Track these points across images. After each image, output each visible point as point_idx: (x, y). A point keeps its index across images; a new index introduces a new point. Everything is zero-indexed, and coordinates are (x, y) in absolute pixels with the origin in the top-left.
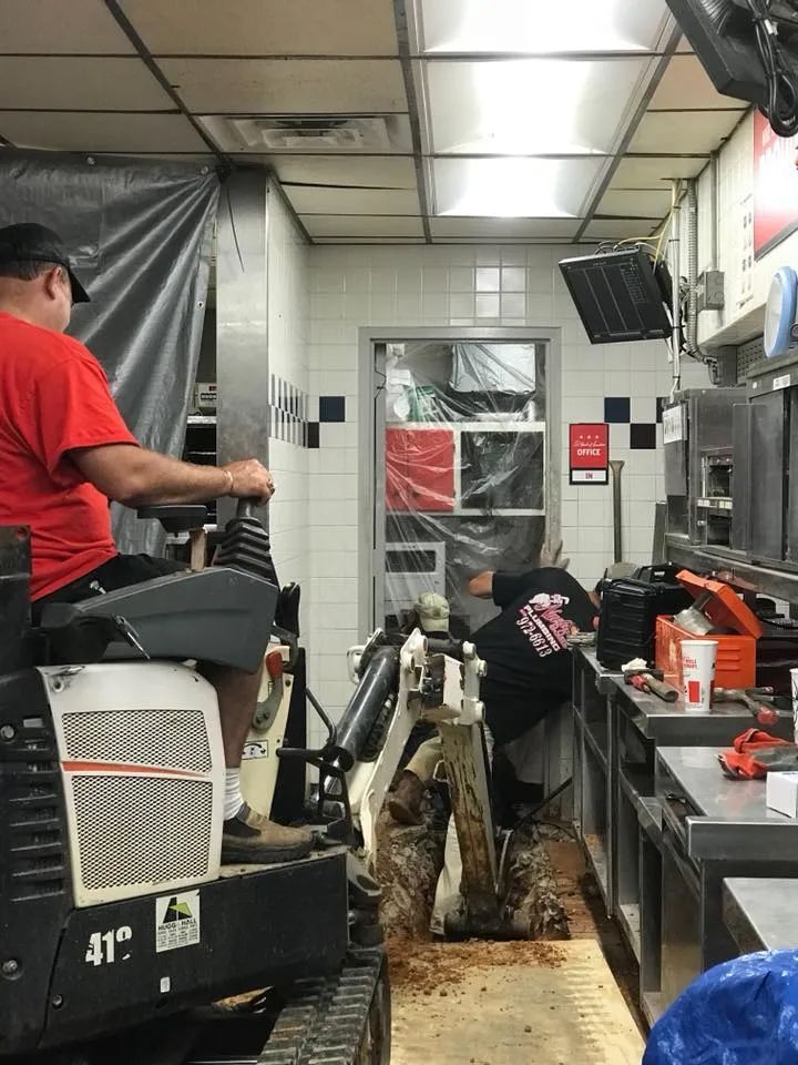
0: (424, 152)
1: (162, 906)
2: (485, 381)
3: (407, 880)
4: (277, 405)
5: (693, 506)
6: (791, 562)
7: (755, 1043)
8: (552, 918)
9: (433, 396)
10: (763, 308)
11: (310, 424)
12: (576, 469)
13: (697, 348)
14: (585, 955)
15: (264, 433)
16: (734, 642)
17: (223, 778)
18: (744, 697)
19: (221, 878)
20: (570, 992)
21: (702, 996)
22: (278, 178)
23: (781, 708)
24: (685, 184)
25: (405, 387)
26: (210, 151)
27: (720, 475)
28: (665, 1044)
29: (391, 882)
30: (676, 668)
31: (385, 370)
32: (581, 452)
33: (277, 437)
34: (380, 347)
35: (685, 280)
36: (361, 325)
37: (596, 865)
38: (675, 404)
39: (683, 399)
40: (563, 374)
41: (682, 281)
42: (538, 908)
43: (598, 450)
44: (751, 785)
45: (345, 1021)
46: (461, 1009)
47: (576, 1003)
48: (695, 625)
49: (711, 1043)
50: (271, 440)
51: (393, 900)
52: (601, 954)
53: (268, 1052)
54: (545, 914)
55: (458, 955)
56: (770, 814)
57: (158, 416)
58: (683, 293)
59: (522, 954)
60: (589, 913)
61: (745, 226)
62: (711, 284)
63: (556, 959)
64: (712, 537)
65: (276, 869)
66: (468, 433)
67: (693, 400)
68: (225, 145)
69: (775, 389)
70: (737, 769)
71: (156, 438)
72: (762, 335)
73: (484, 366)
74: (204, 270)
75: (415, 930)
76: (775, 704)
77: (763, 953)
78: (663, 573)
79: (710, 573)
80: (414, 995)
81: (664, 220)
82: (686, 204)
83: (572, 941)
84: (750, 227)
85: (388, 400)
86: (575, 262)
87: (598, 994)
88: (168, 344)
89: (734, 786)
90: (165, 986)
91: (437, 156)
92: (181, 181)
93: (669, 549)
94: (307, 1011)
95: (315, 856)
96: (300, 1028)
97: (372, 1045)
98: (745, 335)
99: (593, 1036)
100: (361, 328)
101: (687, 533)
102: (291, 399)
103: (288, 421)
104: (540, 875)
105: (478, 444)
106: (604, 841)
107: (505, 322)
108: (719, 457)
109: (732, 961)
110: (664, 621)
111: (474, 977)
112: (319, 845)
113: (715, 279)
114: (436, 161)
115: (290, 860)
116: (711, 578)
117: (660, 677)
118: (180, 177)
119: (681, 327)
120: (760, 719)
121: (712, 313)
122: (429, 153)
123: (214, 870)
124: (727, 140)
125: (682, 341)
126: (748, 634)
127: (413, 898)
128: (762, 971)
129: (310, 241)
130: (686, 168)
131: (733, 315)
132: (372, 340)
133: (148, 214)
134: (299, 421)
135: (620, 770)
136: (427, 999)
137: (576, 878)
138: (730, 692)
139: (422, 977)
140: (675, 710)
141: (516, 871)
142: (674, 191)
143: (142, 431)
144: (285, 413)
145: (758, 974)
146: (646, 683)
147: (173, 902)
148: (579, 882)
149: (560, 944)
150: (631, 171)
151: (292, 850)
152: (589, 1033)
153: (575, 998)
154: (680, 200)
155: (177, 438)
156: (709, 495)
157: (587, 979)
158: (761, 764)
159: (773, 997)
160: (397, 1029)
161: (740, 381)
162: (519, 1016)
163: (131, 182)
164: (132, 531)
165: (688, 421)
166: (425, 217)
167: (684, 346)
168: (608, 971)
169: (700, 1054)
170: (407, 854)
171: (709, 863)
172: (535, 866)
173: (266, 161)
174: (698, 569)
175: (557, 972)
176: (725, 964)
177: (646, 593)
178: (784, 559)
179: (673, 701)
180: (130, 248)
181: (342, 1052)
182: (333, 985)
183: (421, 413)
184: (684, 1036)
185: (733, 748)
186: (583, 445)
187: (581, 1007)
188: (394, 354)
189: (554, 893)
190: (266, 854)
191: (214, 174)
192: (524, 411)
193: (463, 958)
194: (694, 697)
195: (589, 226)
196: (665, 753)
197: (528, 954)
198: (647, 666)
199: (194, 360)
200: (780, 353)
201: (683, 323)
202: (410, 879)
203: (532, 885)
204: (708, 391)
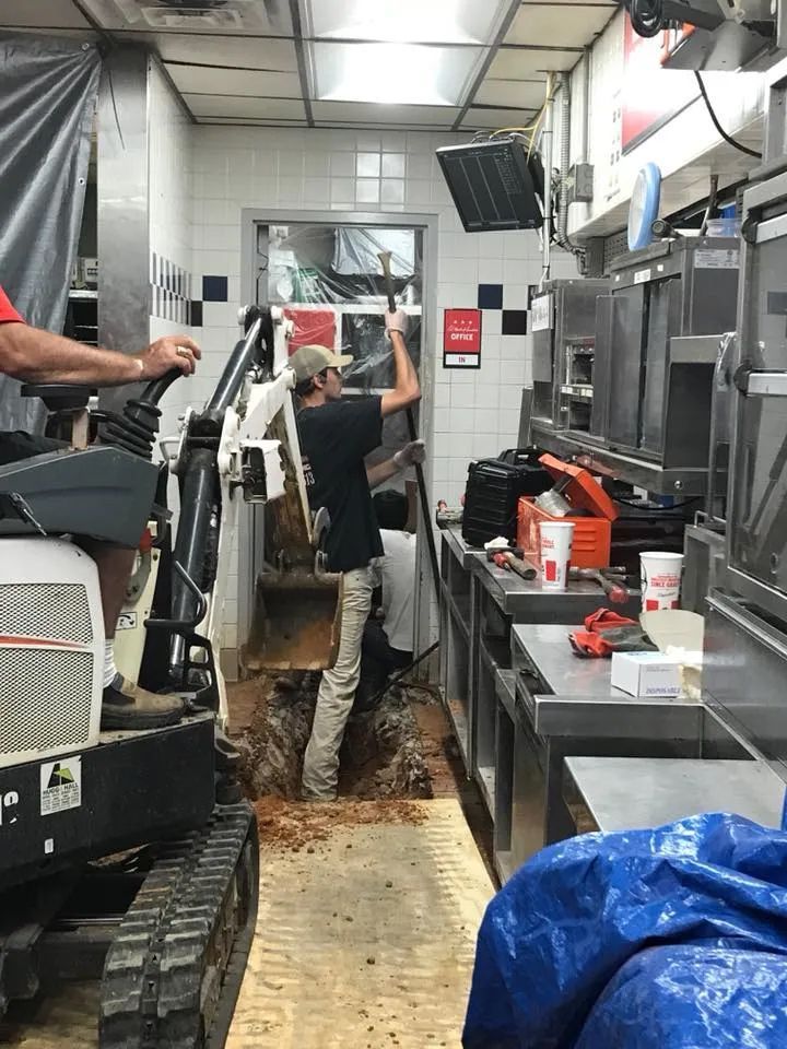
0: (303, 36)
1: (46, 772)
2: (367, 265)
3: (281, 740)
4: (159, 284)
5: (557, 392)
6: (645, 450)
7: (583, 922)
8: (417, 777)
9: (316, 277)
10: (628, 202)
11: (193, 302)
12: (450, 353)
13: (567, 238)
14: (446, 814)
15: (145, 311)
16: (590, 524)
17: (102, 648)
18: (598, 576)
19: (100, 744)
20: (430, 848)
21: (535, 875)
22: (159, 56)
23: (631, 587)
24: (559, 77)
25: (289, 268)
26: (90, 27)
27: (583, 363)
28: (499, 920)
29: (266, 742)
30: (535, 547)
31: (267, 251)
32: (455, 337)
33: (158, 316)
34: (262, 228)
35: (558, 172)
36: (245, 205)
37: (458, 729)
38: (543, 294)
39: (551, 289)
40: (439, 260)
41: (554, 172)
42: (405, 767)
43: (471, 336)
44: (599, 663)
45: (209, 882)
46: (327, 865)
47: (436, 859)
48: (554, 507)
49: (543, 921)
50: (152, 319)
51: (268, 759)
52: (461, 812)
53: (132, 913)
54: (411, 773)
55: (326, 814)
56: (615, 693)
57: (38, 291)
58: (556, 185)
59: (388, 813)
60: (451, 773)
61: (614, 120)
62: (581, 175)
63: (419, 818)
64: (574, 422)
65: (151, 734)
66: (349, 315)
67: (560, 292)
68: (105, 22)
69: (636, 282)
70: (586, 647)
71: (37, 313)
72: (626, 229)
73: (365, 249)
74: (85, 146)
75: (288, 788)
76: (627, 584)
77: (596, 833)
78: (526, 456)
79: (571, 458)
80: (283, 852)
81: (539, 111)
82: (560, 95)
83: (434, 800)
84: (619, 121)
85: (271, 282)
86: (454, 151)
87: (457, 850)
88: (49, 220)
89: (582, 664)
90: (49, 847)
91: (318, 40)
92: (61, 56)
93: (534, 432)
94: (174, 873)
95: (185, 722)
96: (165, 889)
97: (239, 903)
98: (612, 227)
99: (451, 891)
100: (244, 210)
101: (550, 417)
102: (174, 277)
103: (171, 299)
104: (408, 736)
105: (358, 326)
106: (465, 707)
107: (385, 208)
108: (583, 346)
109: (565, 841)
110: (527, 503)
111: (340, 835)
112: (188, 711)
113: (585, 172)
114: (316, 45)
115: (164, 726)
116: (571, 462)
117: (520, 556)
118: (59, 52)
119: (552, 218)
120: (612, 598)
121: (582, 205)
122: (309, 37)
123: (94, 736)
124: (600, 35)
125: (552, 231)
126: (605, 516)
127: (287, 757)
128: (593, 852)
129: (194, 121)
130: (560, 61)
131: (600, 208)
132: (254, 221)
133: (28, 89)
134: (182, 299)
135: (481, 641)
136: (295, 856)
137: (440, 741)
138: (585, 571)
139: (290, 835)
140: (532, 587)
141: (385, 731)
142: (548, 83)
143: (23, 305)
144: (168, 292)
145: (587, 857)
146: (507, 561)
147: (57, 768)
148: (444, 743)
149: (423, 804)
150: (508, 62)
151: (165, 717)
152: (447, 887)
153: (435, 855)
154: (555, 92)
155: (58, 314)
156: (572, 382)
157: (448, 837)
158: (608, 643)
159: (599, 881)
160: (264, 885)
161: (607, 272)
162: (381, 872)
163: (12, 55)
164: (13, 405)
165: (555, 310)
166: (306, 100)
167: (555, 236)
168: (466, 829)
169: (531, 931)
170: (282, 716)
171: (554, 740)
172: (404, 727)
173: (148, 38)
174: (560, 453)
175: (419, 830)
176: (558, 845)
177: (509, 475)
178: (639, 447)
179: (530, 579)
180: (10, 122)
181: (205, 913)
182: (200, 847)
183: (304, 294)
184: (517, 913)
185: (583, 627)
186: (456, 329)
187: (440, 863)
188: (278, 235)
189: (420, 754)
190: (140, 721)
191: (94, 51)
192: (403, 294)
193: (331, 817)
194: (551, 576)
195: (467, 115)
196: (521, 630)
197: (393, 813)
198: (509, 544)
199: (75, 236)
200: (643, 247)
201: (555, 214)
202: (285, 739)
203: (400, 745)
204: (574, 281)
